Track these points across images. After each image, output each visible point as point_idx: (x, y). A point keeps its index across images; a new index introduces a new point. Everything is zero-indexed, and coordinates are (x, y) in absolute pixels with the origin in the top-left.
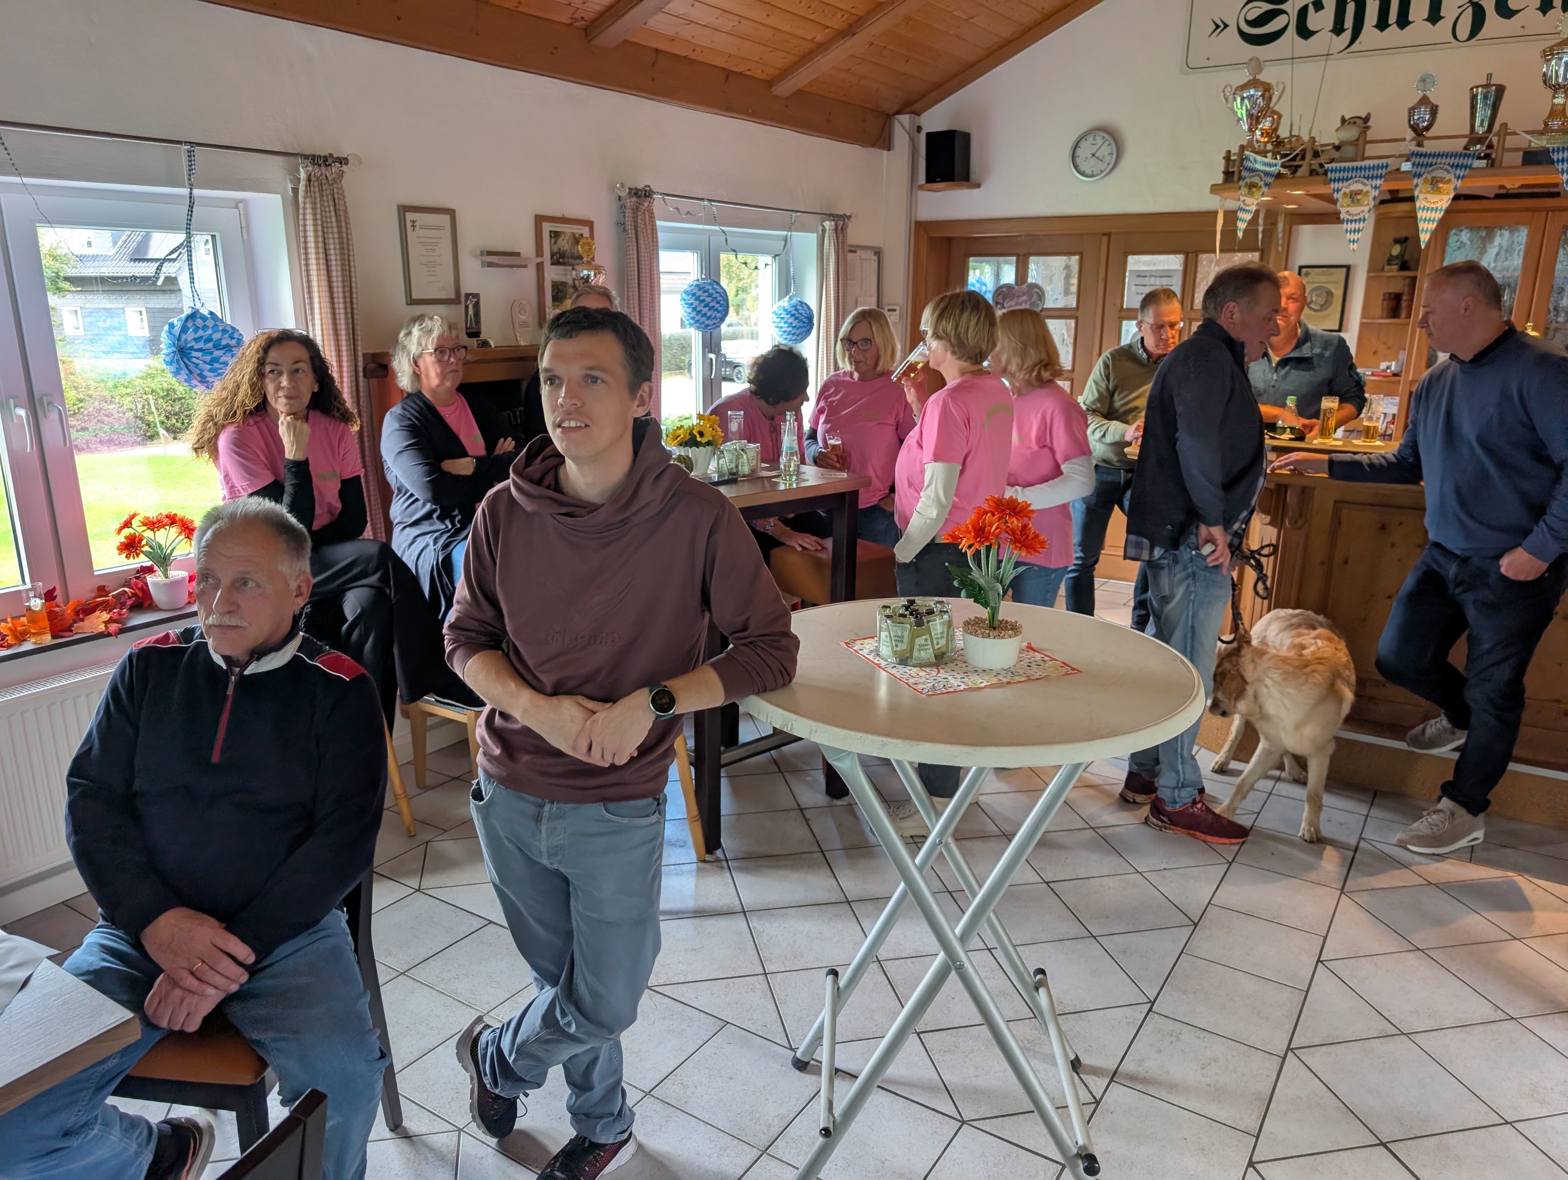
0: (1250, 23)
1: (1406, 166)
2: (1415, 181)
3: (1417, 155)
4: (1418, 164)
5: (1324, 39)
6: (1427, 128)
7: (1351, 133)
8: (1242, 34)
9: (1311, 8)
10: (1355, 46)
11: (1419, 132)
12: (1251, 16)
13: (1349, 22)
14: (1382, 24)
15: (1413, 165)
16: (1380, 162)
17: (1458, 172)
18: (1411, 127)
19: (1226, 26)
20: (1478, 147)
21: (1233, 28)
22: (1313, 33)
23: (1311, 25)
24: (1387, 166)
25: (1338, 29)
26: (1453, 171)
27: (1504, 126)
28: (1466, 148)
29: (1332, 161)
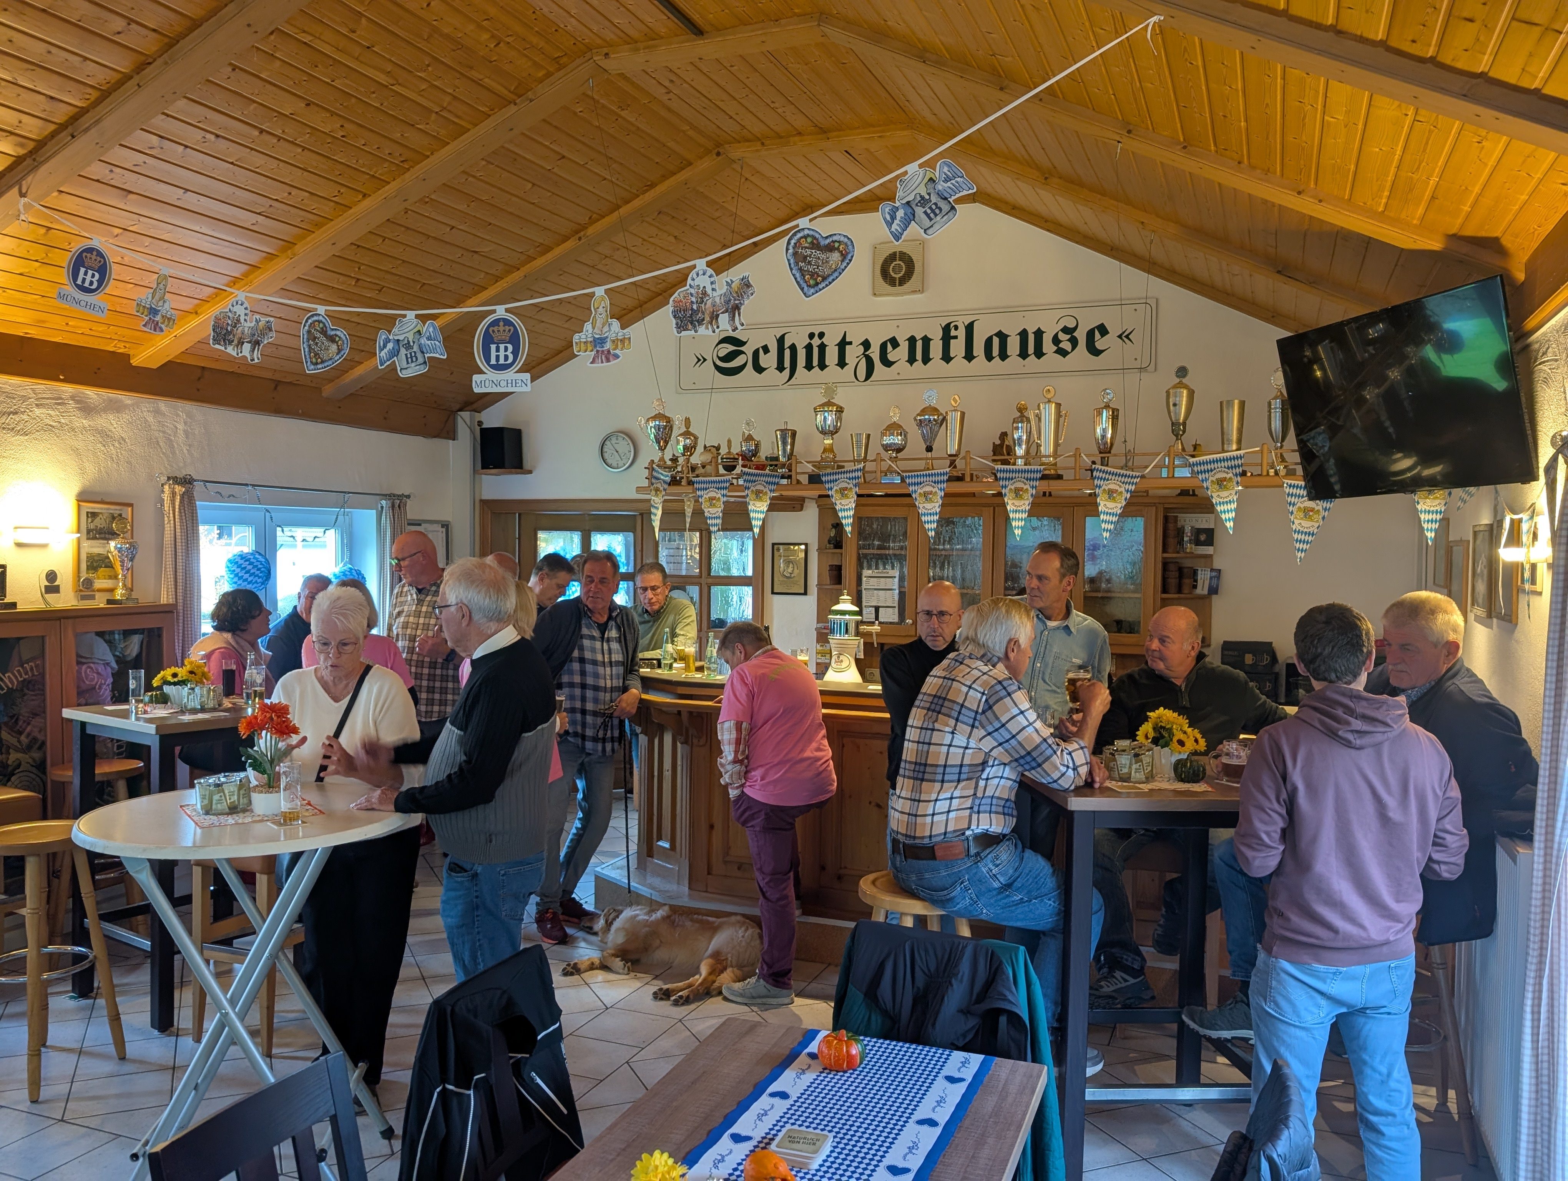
0: (722, 359)
1: (740, 482)
3: (747, 474)
4: (748, 480)
5: (772, 375)
6: (752, 455)
8: (717, 367)
9: (761, 351)
10: (793, 381)
12: (722, 353)
13: (787, 363)
14: (809, 366)
15: (745, 481)
16: (725, 478)
17: (771, 487)
19: (705, 360)
21: (709, 362)
22: (766, 369)
23: (763, 364)
24: (730, 481)
25: (780, 368)
26: (768, 486)
27: (800, 455)
29: (698, 476)
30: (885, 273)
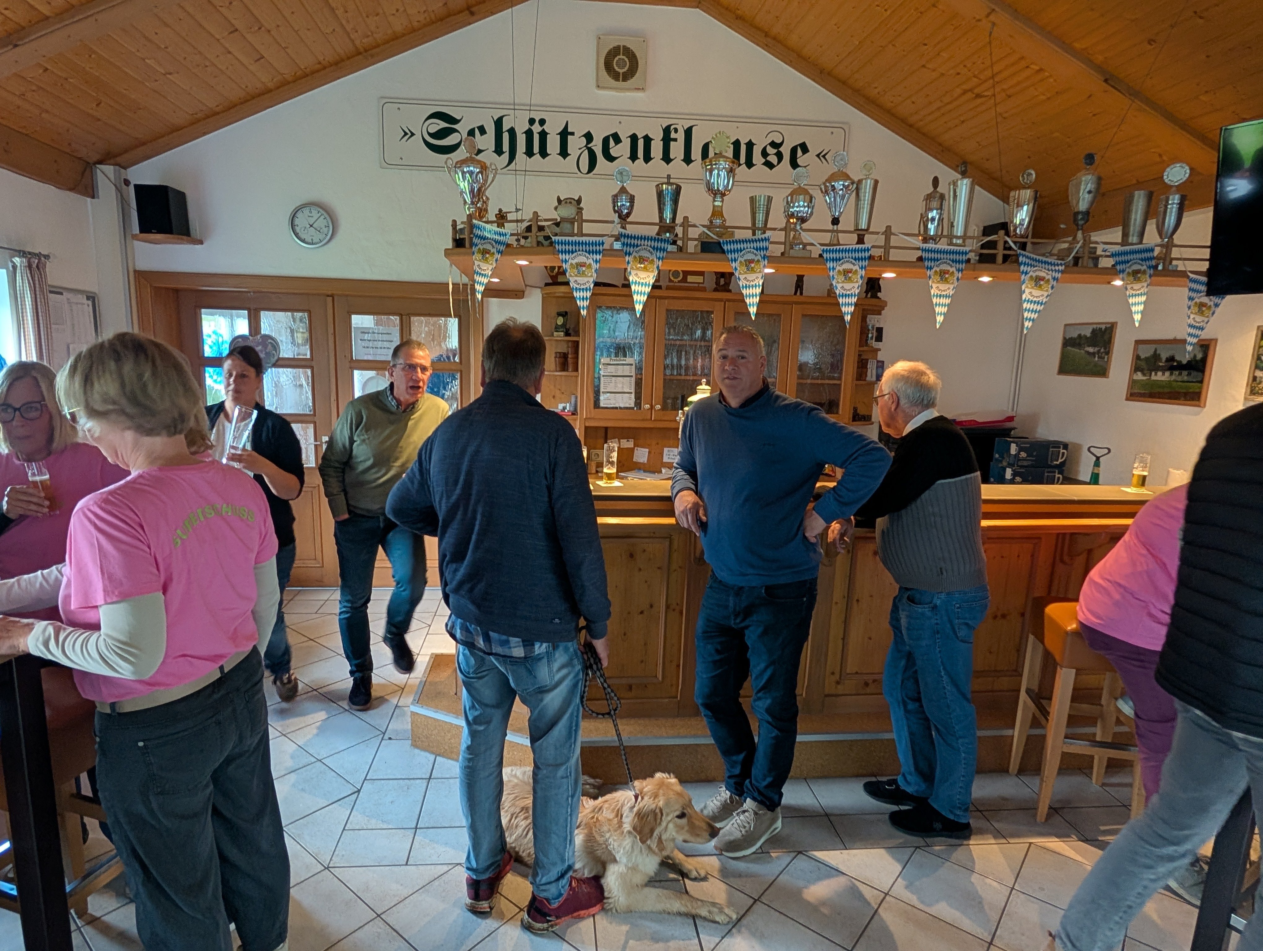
0: (431, 135)
1: (617, 246)
2: (627, 258)
3: (625, 236)
4: (627, 245)
5: (489, 157)
6: (628, 215)
7: (568, 212)
8: (428, 144)
9: (477, 131)
10: (512, 167)
11: (624, 218)
12: (433, 129)
13: (506, 147)
14: (529, 153)
15: (623, 244)
16: (598, 239)
17: (658, 254)
18: (615, 211)
19: (413, 134)
20: (668, 235)
21: (418, 138)
22: (482, 151)
24: (603, 244)
25: (499, 151)
26: (654, 252)
27: (686, 218)
28: (658, 234)
29: (556, 235)
30: (608, 67)
